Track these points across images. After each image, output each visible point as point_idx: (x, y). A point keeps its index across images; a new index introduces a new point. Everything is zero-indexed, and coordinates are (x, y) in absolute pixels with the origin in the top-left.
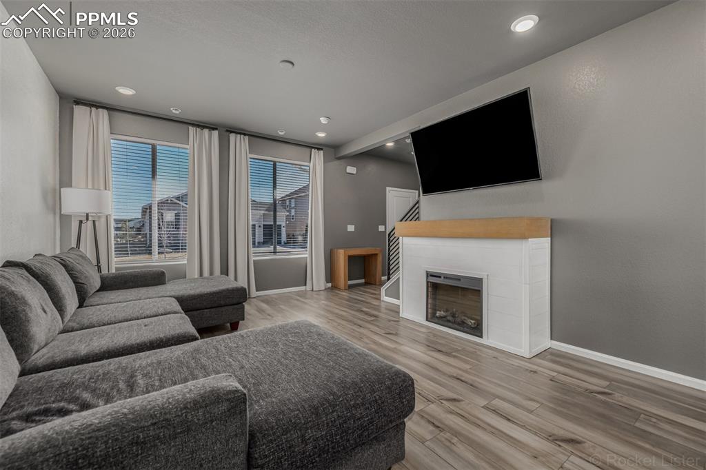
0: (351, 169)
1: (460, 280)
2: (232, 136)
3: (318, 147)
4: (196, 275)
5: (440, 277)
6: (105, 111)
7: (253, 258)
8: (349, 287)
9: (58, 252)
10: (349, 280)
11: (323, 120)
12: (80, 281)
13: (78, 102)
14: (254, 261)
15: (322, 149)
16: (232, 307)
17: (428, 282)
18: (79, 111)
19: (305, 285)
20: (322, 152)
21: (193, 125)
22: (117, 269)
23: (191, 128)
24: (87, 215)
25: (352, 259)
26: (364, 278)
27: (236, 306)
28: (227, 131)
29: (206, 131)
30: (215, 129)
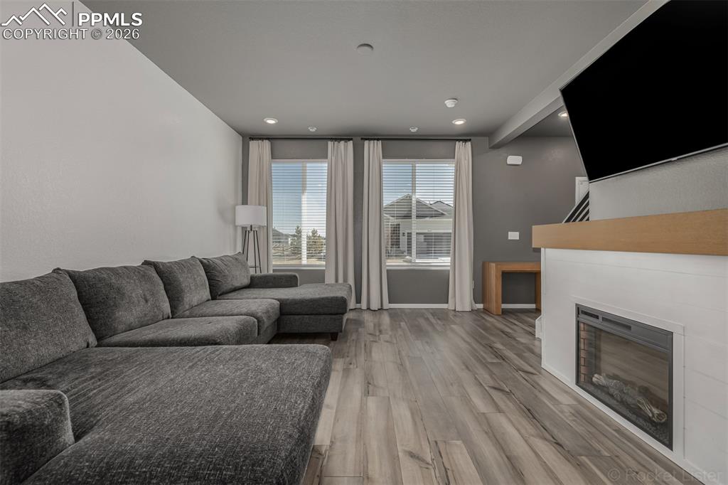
0: (514, 160)
1: (629, 328)
2: (366, 143)
3: (464, 137)
4: (333, 281)
5: (597, 317)
6: (267, 141)
7: (387, 268)
8: (503, 312)
10: (503, 303)
11: (450, 104)
12: (217, 279)
13: (252, 138)
14: (388, 271)
15: (470, 140)
16: (330, 316)
17: (578, 323)
18: (254, 145)
19: (447, 303)
20: (469, 144)
21: (331, 139)
22: (274, 271)
23: (330, 144)
24: (251, 226)
25: (507, 276)
26: (535, 303)
27: (334, 316)
28: (362, 139)
29: (342, 142)
30: (350, 139)
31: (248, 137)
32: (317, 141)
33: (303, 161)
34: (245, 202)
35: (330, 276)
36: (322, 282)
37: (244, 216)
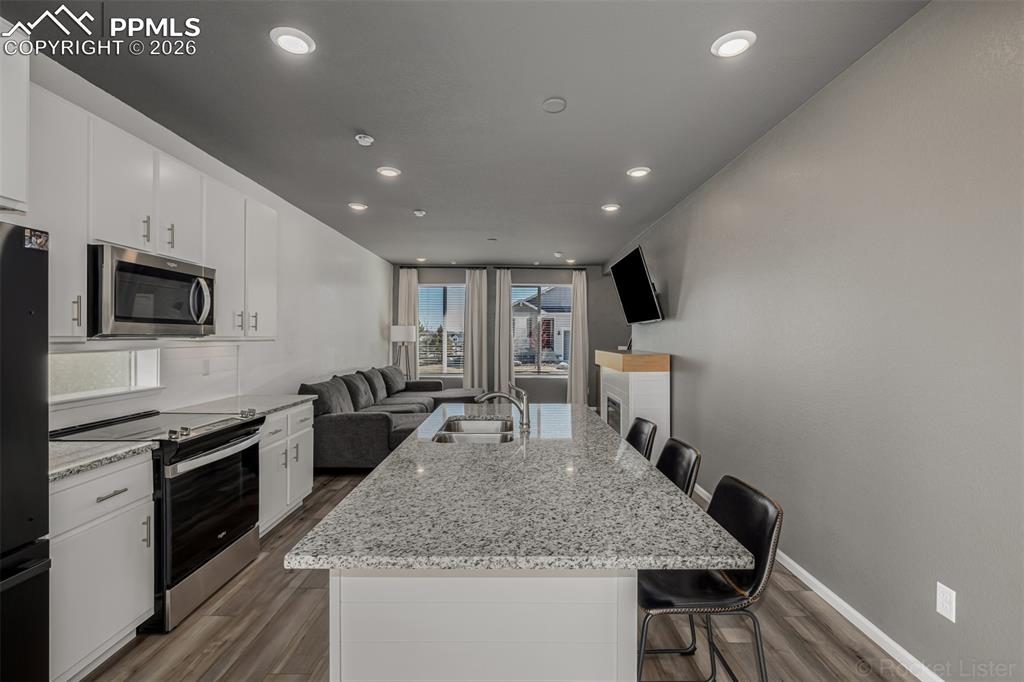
2: (498, 271)
3: (579, 268)
6: (414, 269)
7: (514, 376)
9: (391, 364)
11: (558, 255)
12: (389, 383)
13: (403, 266)
14: (516, 379)
15: (584, 269)
18: (403, 272)
20: (584, 273)
21: (469, 268)
23: (468, 272)
24: (403, 342)
28: (494, 268)
29: (478, 271)
30: (485, 268)
31: (398, 267)
32: (457, 270)
33: (445, 285)
34: (395, 322)
35: (467, 383)
36: (461, 387)
37: (398, 334)
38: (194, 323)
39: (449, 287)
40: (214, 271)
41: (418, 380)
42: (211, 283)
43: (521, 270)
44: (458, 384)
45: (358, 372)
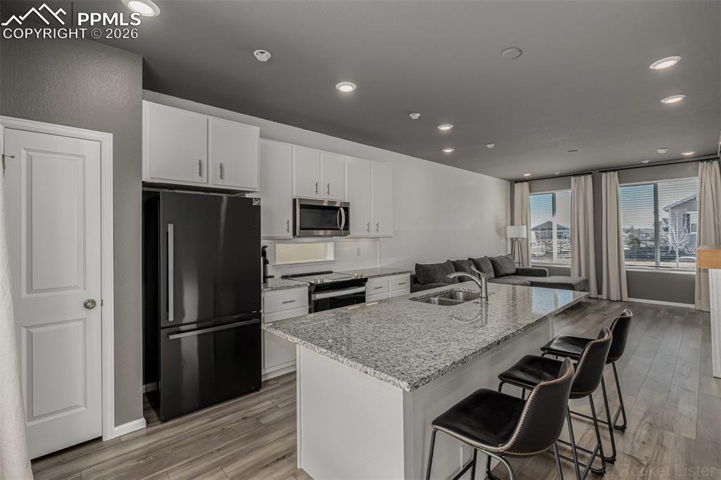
2: (604, 174)
6: (526, 183)
7: (624, 270)
11: (662, 151)
12: (497, 268)
13: (517, 181)
14: (627, 272)
15: (716, 159)
18: (517, 186)
19: (694, 304)
20: (715, 163)
21: (574, 175)
23: (573, 178)
24: (516, 238)
28: (600, 172)
29: (583, 177)
30: (590, 173)
31: (513, 182)
32: (563, 178)
33: (553, 192)
34: (512, 224)
35: (575, 272)
36: (570, 275)
37: (512, 232)
38: (338, 229)
39: (558, 193)
40: (349, 203)
41: (530, 267)
42: (346, 210)
43: (626, 171)
44: (566, 272)
45: (469, 259)
